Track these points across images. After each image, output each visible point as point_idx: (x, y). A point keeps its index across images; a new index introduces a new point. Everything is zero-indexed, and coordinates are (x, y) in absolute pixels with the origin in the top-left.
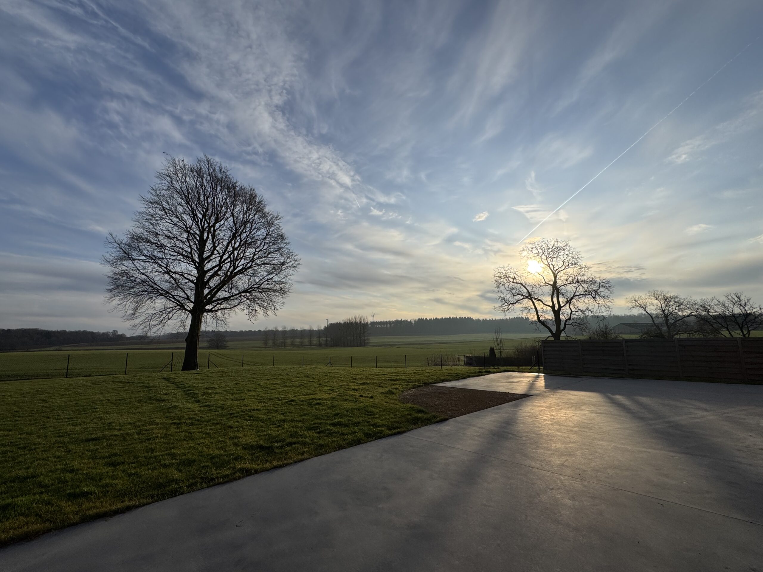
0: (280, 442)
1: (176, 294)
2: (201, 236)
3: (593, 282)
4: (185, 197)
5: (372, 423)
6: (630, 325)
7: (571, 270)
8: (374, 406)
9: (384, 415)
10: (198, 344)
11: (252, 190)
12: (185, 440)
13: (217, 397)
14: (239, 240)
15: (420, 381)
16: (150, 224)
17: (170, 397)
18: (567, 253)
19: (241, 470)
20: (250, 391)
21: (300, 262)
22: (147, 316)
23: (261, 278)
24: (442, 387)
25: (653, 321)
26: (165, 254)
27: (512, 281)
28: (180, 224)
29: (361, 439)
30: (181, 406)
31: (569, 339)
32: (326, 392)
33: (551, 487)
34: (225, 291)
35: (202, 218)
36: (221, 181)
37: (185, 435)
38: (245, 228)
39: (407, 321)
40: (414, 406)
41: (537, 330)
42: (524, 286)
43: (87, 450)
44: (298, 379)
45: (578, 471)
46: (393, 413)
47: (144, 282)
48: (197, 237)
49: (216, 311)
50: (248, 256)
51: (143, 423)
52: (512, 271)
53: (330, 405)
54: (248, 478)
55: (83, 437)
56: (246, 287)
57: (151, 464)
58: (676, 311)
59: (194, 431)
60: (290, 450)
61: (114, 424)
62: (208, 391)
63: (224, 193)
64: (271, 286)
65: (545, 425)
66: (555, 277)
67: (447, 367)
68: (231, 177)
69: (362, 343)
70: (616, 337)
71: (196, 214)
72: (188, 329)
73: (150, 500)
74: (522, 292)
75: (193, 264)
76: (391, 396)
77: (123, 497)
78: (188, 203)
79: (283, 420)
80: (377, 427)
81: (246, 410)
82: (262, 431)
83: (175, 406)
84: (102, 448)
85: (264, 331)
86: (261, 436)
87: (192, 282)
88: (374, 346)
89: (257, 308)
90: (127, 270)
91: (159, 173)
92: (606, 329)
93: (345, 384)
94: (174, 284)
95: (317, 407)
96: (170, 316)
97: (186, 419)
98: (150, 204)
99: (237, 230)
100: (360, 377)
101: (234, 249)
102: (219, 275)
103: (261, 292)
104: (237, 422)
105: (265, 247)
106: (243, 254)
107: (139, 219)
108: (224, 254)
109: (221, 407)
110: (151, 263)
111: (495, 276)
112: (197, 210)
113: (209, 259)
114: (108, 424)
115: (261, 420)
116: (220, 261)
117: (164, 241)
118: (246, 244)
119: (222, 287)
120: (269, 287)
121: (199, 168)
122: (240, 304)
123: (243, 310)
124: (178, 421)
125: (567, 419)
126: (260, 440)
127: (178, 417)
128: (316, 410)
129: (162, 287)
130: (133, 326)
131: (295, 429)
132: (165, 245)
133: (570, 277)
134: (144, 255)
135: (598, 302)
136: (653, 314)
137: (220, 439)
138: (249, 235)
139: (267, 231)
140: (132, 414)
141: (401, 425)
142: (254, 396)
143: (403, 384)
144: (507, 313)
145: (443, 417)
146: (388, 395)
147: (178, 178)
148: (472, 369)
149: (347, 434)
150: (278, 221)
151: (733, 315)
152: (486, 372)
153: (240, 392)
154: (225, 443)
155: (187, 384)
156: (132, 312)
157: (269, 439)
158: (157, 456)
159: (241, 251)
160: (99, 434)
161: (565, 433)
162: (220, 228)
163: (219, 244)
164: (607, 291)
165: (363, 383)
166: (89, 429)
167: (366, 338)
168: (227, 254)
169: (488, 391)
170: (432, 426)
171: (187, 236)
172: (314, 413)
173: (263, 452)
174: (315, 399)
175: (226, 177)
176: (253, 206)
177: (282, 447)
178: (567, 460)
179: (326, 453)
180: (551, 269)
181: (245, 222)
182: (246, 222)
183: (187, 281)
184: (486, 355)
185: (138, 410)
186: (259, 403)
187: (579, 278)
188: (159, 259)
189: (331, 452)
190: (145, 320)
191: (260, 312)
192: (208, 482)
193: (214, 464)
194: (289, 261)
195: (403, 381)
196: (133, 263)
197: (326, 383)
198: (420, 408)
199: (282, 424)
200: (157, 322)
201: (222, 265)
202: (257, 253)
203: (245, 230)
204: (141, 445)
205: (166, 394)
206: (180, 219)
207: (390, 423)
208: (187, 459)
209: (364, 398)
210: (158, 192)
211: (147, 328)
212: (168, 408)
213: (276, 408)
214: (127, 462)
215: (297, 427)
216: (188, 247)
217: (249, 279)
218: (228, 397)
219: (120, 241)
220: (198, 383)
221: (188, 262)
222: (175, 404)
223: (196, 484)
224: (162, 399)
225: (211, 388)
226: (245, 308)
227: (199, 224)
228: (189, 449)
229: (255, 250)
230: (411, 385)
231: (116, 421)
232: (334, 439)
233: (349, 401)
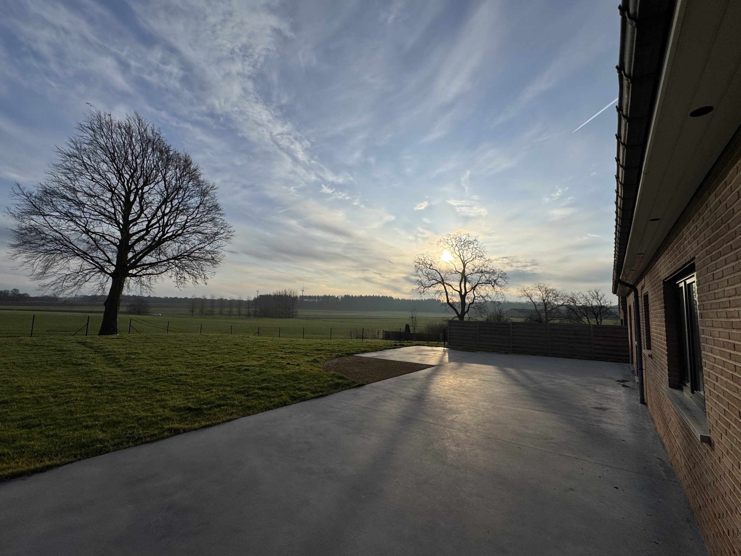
0: (209, 404)
1: (95, 255)
2: (127, 198)
3: (494, 273)
4: (110, 154)
5: (298, 388)
6: (519, 311)
7: (477, 262)
8: (301, 373)
9: (309, 380)
10: (119, 308)
11: (187, 156)
12: (107, 403)
13: (141, 362)
14: (170, 206)
15: (343, 351)
16: (67, 178)
17: (88, 362)
18: (475, 246)
19: (170, 430)
20: (177, 357)
21: (235, 234)
22: (59, 276)
23: (192, 246)
24: (362, 357)
25: (536, 308)
26: (83, 212)
27: (429, 267)
28: (103, 182)
29: (287, 401)
30: (102, 370)
31: (471, 320)
32: (254, 359)
33: (442, 438)
34: (151, 256)
35: (129, 179)
36: (153, 143)
37: (107, 399)
38: (177, 194)
39: (334, 297)
40: (335, 373)
41: (446, 311)
42: (438, 273)
44: (226, 346)
45: (464, 425)
46: (316, 379)
47: (57, 240)
48: (122, 197)
49: (140, 276)
50: (179, 223)
51: (59, 386)
52: (430, 258)
53: (258, 371)
56: (175, 254)
57: (71, 425)
58: (553, 301)
59: (117, 394)
60: (219, 412)
61: (24, 388)
62: (130, 356)
63: (155, 156)
64: (202, 255)
65: (443, 390)
66: (464, 266)
67: (368, 340)
68: (164, 139)
69: (291, 315)
70: (507, 320)
71: (122, 173)
72: (107, 292)
73: (72, 459)
74: (437, 277)
75: (116, 225)
76: (316, 364)
77: (42, 457)
78: (113, 161)
79: (212, 384)
80: (302, 391)
81: (174, 375)
82: (190, 395)
83: (95, 370)
84: (11, 411)
85: (191, 299)
86: (190, 399)
87: (115, 244)
88: (301, 318)
89: (186, 275)
90: (36, 226)
91: (81, 125)
92: (500, 312)
93: (273, 352)
94: (93, 245)
95: (246, 373)
96: (87, 279)
97: (108, 383)
98: (68, 157)
99: (168, 195)
100: (287, 346)
101: (164, 215)
102: (146, 240)
103: (192, 261)
104: (164, 386)
105: (198, 216)
106: (174, 221)
107: (53, 171)
108: (152, 219)
109: (147, 371)
110: (66, 221)
111: (415, 262)
112: (123, 170)
113: (135, 222)
114: (16, 387)
115: (188, 385)
116: (147, 225)
117: (83, 199)
118: (178, 210)
119: (149, 252)
120: (201, 256)
121: (128, 125)
122: (168, 270)
123: (171, 277)
124: (99, 385)
125: (461, 385)
126: (188, 402)
127: (99, 380)
128: (245, 376)
129: (78, 247)
130: (42, 286)
131: (224, 393)
132: (85, 203)
133: (476, 267)
134: (58, 211)
135: (495, 290)
136: (536, 302)
137: (146, 401)
138: (181, 202)
139: (201, 199)
140: (45, 377)
141: (324, 389)
142: (181, 362)
143: (327, 354)
144: (422, 295)
145: (360, 383)
146: (313, 363)
147: (102, 133)
148: (389, 342)
149: (274, 397)
150: (213, 191)
151: (592, 307)
152: (401, 345)
153: (166, 357)
154: (152, 405)
155: (106, 348)
156: (41, 271)
157: (198, 402)
158: (78, 418)
159: (172, 217)
160: (7, 398)
161: (458, 396)
162: (149, 192)
163: (147, 207)
164: (503, 281)
165: (291, 352)
167: (294, 310)
168: (156, 219)
169: (401, 362)
170: (351, 390)
171: (111, 195)
172: (242, 379)
173: (191, 413)
174: (244, 366)
175: (159, 139)
176: (188, 173)
177: (210, 409)
178: (457, 417)
179: (254, 413)
180: (461, 259)
181: (177, 189)
182: (179, 188)
183: (109, 243)
184: (402, 331)
185: (52, 374)
186: (186, 369)
187: (483, 268)
188: (76, 217)
189: (258, 413)
190: (56, 280)
191: (190, 280)
192: (135, 441)
193: (140, 424)
194: (222, 232)
195: (328, 351)
196: (45, 219)
197: (254, 351)
198: (341, 375)
199: (211, 388)
200: (71, 283)
201: (149, 229)
202: (189, 221)
203: (176, 196)
204: (58, 408)
205: (83, 358)
206: (102, 177)
207: (313, 388)
208: (111, 420)
209: (290, 366)
210: (78, 145)
211: (59, 289)
212: (87, 372)
213: (204, 373)
214: (44, 424)
215: (225, 391)
216: (112, 207)
217: (179, 247)
218: (153, 363)
219: (30, 194)
220: (119, 348)
221: (111, 223)
222: (94, 368)
223: (122, 443)
224: (79, 363)
225: (135, 354)
226: (173, 275)
227: (126, 185)
228: (113, 411)
229: (187, 218)
230: (334, 355)
231: (25, 384)
232: (261, 401)
233: (277, 368)
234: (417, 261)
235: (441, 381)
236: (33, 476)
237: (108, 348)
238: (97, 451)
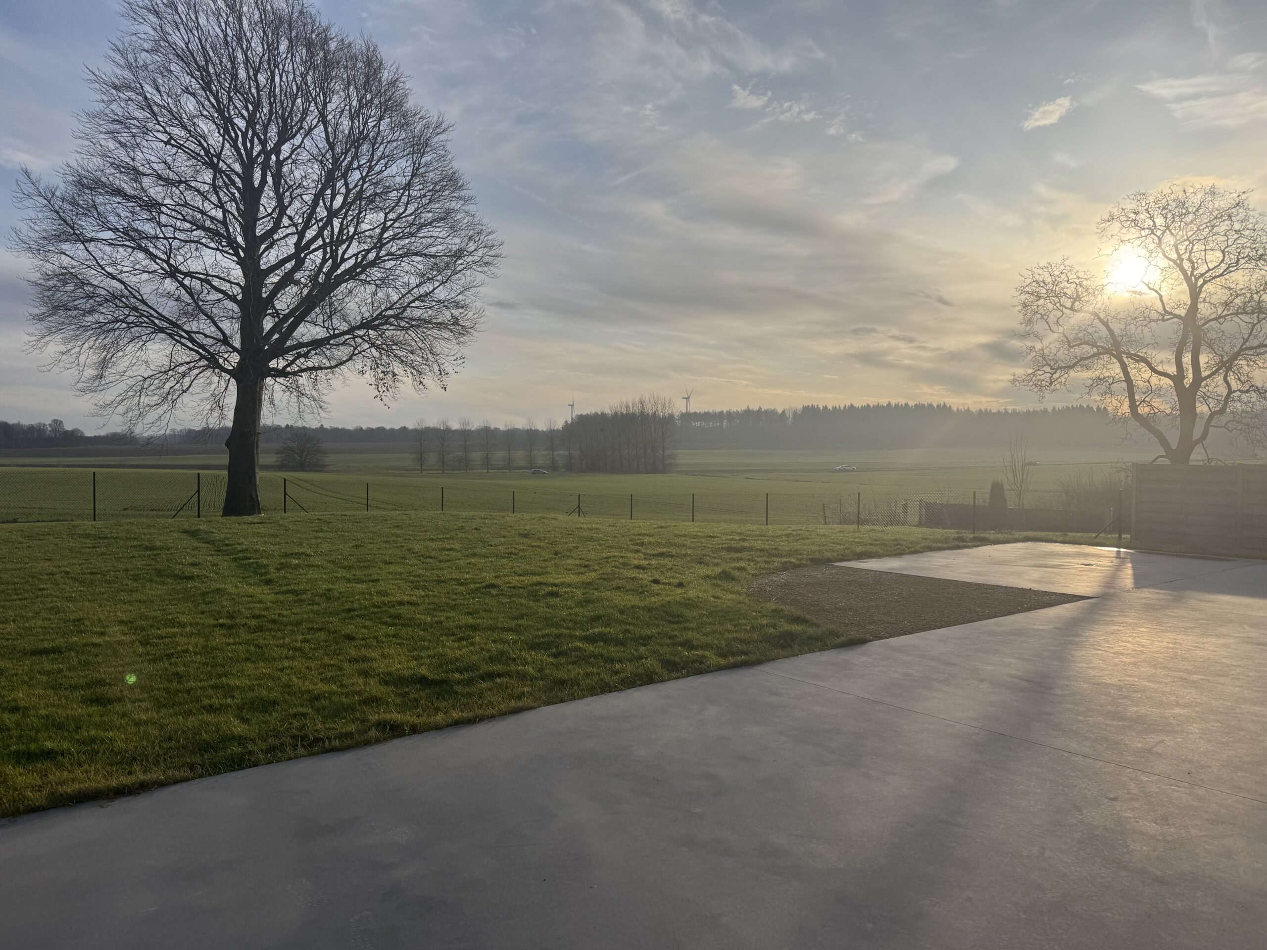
0: (467, 671)
1: (194, 329)
2: (247, 177)
4: (199, 71)
5: (681, 639)
7: (1242, 277)
8: (689, 604)
9: (710, 624)
10: (258, 454)
11: (372, 48)
12: (247, 659)
13: (313, 574)
14: (343, 190)
15: (801, 554)
16: (118, 146)
17: (205, 572)
19: (381, 725)
20: (391, 563)
21: (503, 250)
22: (131, 382)
23: (403, 291)
24: (858, 570)
26: (160, 225)
27: (1069, 305)
28: (193, 146)
30: (233, 590)
31: (1213, 464)
32: (570, 570)
33: (1112, 796)
34: (315, 324)
35: (247, 129)
36: (290, 25)
37: (247, 651)
38: (356, 157)
39: (773, 412)
40: (781, 607)
41: (1126, 441)
42: (1101, 320)
43: (39, 672)
44: (502, 540)
45: (1186, 767)
46: (731, 620)
47: (116, 298)
48: (237, 180)
49: (295, 374)
50: (367, 233)
51: (151, 622)
53: (581, 597)
54: (397, 742)
55: (26, 644)
56: (367, 315)
57: (180, 704)
59: (267, 642)
60: (491, 689)
61: (87, 623)
62: (289, 560)
63: (298, 59)
64: (430, 312)
65: (1116, 665)
66: (1195, 296)
67: (874, 527)
68: (314, 12)
69: (658, 466)
71: (230, 116)
73: (186, 773)
74: (1096, 336)
75: (231, 251)
76: (727, 585)
77: (130, 764)
78: (207, 87)
79: (471, 626)
80: (692, 649)
81: (385, 604)
82: (424, 648)
83: (218, 589)
84: (69, 669)
85: (415, 431)
86: (422, 657)
87: (233, 298)
88: (687, 472)
89: (398, 368)
90: (73, 267)
93: (616, 554)
94: (188, 304)
95: (552, 601)
96: (186, 385)
97: (247, 618)
98: (114, 91)
99: (336, 160)
100: (651, 539)
101: (332, 214)
102: (297, 283)
103: (406, 330)
104: (365, 627)
105: (411, 209)
106: (356, 228)
107: (88, 131)
108: (307, 226)
109: (325, 594)
110: (130, 250)
111: (1023, 292)
112: (231, 108)
113: (270, 240)
114: (74, 621)
115: (419, 626)
116: (297, 245)
117: (156, 192)
118: (361, 199)
119: (307, 313)
120: (425, 315)
122: (354, 357)
123: (362, 372)
124: (229, 622)
125: (1176, 654)
126: (420, 665)
127: (228, 612)
128: (549, 608)
129: (160, 311)
130: (101, 408)
131: (500, 647)
132: (160, 201)
133: (1238, 296)
134: (109, 229)
137: (327, 660)
138: (367, 176)
139: (415, 164)
140: (125, 603)
141: (752, 648)
142: (401, 574)
143: (759, 559)
144: (1046, 395)
145: (854, 634)
146: (719, 582)
147: (177, 18)
148: (940, 532)
149: (620, 661)
150: (441, 137)
152: (975, 539)
153: (366, 564)
154: (340, 669)
155: (239, 544)
156: (95, 373)
157: (441, 666)
158: (192, 689)
159: (349, 218)
160: (59, 642)
161: (1166, 683)
162: (293, 156)
163: (292, 199)
165: (661, 555)
166: (34, 631)
167: (668, 452)
168: (315, 227)
170: (826, 653)
171: (211, 176)
172: (543, 615)
173: (428, 691)
174: (545, 584)
175: (301, 12)
176: (376, 95)
177: (470, 682)
178: (1162, 742)
179: (573, 698)
180: (1184, 272)
181: (356, 141)
182: (358, 139)
183: (221, 296)
184: (979, 501)
185: (137, 596)
186: (412, 589)
188: (147, 238)
189: (584, 697)
190: (126, 392)
191: (406, 381)
192: (309, 745)
193: (318, 710)
194: (472, 248)
195: (759, 553)
196: (87, 250)
197: (570, 551)
198: (799, 613)
199: (469, 635)
200: (156, 398)
201: (303, 255)
202: (391, 226)
203: (356, 163)
204: (153, 667)
205: (193, 565)
206: (190, 131)
207: (723, 642)
208: (257, 697)
209: (661, 586)
210: (131, 57)
211: (135, 413)
212: (204, 594)
213: (453, 600)
214: (129, 698)
215: (503, 641)
216: (217, 206)
217: (374, 294)
218: (339, 575)
219: (51, 191)
220: (266, 543)
221: (220, 248)
222: (218, 586)
223: (282, 747)
224: (187, 574)
225: (298, 555)
226: (367, 368)
227: (240, 145)
228: (259, 678)
229: (386, 217)
230: (777, 562)
231: (90, 616)
232: (590, 669)
233: (627, 591)
234: (1027, 289)
235: (1107, 641)
236: (117, 801)
237: (242, 544)
238: (233, 761)
